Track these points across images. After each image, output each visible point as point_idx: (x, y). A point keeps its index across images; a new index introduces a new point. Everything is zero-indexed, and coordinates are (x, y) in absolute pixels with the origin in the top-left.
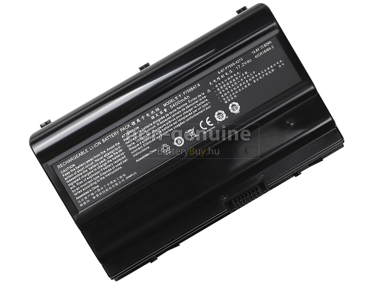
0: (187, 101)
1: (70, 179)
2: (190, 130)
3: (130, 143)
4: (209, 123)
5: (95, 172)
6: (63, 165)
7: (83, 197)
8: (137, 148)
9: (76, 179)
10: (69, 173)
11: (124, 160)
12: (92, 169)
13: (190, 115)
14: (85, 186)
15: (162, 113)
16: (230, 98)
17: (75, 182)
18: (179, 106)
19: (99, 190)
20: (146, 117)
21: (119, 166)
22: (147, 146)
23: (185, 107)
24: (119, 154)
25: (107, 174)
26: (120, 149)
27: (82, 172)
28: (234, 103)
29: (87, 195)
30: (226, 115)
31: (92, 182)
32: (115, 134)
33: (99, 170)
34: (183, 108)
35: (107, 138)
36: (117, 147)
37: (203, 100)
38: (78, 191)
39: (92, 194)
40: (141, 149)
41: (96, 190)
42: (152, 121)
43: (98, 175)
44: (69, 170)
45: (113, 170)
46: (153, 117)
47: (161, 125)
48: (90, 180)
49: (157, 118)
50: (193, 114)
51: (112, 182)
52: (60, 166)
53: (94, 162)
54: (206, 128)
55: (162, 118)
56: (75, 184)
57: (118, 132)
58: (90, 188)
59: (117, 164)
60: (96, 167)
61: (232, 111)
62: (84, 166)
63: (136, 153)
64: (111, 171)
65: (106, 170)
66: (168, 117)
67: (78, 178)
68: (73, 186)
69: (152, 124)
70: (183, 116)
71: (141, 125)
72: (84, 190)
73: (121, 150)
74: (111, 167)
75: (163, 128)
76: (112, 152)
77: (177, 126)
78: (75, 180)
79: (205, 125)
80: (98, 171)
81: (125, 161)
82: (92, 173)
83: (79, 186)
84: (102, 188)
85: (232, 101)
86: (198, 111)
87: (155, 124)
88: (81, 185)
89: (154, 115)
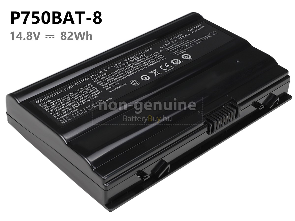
0: (143, 57)
1: (49, 108)
2: (153, 71)
3: (101, 83)
4: (168, 66)
5: (71, 102)
6: (40, 101)
7: (64, 117)
8: (108, 85)
9: (55, 107)
10: (48, 105)
11: (98, 92)
12: (70, 101)
13: (150, 64)
14: (65, 111)
15: (125, 64)
16: (180, 53)
17: (54, 109)
18: (138, 60)
19: (78, 112)
20: (111, 68)
21: (95, 96)
22: (117, 83)
23: (144, 60)
24: (92, 89)
25: (84, 101)
26: (92, 87)
27: (60, 103)
28: (185, 55)
29: (67, 116)
30: (181, 61)
31: (71, 108)
32: (86, 79)
33: (76, 100)
34: (142, 60)
35: (79, 82)
36: (90, 86)
37: (157, 56)
38: (58, 114)
39: (72, 115)
40: (112, 85)
41: (75, 112)
42: (117, 69)
43: (76, 103)
44: (48, 103)
45: (88, 99)
46: (117, 67)
47: (126, 71)
48: (68, 107)
49: (120, 68)
50: (152, 63)
51: (90, 106)
52: (38, 102)
53: (70, 96)
54: (167, 69)
55: (126, 67)
56: (54, 111)
57: (88, 78)
58: (70, 111)
59: (92, 95)
60: (73, 99)
61: (185, 59)
62: (61, 100)
63: (107, 88)
64: (87, 100)
65: (82, 100)
66: (130, 66)
67: (57, 107)
68: (52, 112)
69: (117, 71)
70: (144, 64)
71: (108, 72)
72: (63, 113)
73: (94, 87)
74: (87, 97)
75: (128, 72)
76: (86, 89)
77: (141, 70)
78: (54, 108)
79: (164, 67)
80: (75, 101)
81: (99, 93)
82: (70, 103)
83: (58, 111)
84: (81, 111)
85: (183, 54)
86: (156, 61)
87: (121, 70)
88: (60, 110)
89: (118, 66)
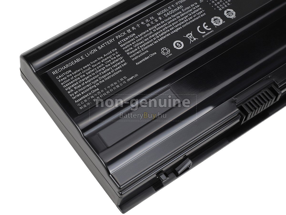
0: (180, 10)
1: (67, 83)
2: (189, 34)
3: (128, 48)
4: (207, 28)
5: (93, 76)
6: (58, 71)
7: (83, 100)
8: (135, 52)
9: (74, 83)
10: (66, 78)
11: (123, 63)
12: (91, 74)
13: (186, 22)
14: (84, 90)
15: (157, 21)
16: (224, 6)
17: (73, 86)
18: (173, 14)
19: (99, 92)
20: (141, 25)
21: (119, 70)
22: (145, 50)
23: (179, 15)
24: (117, 58)
25: (107, 77)
26: (117, 54)
27: (79, 77)
28: (228, 10)
29: (86, 98)
30: (222, 20)
31: (91, 86)
32: (111, 41)
33: (98, 74)
34: (178, 16)
35: (103, 45)
36: (115, 52)
37: (196, 9)
38: (77, 94)
39: (92, 97)
40: (140, 53)
41: (96, 92)
42: (148, 28)
43: (97, 78)
44: (66, 76)
45: (112, 74)
46: (148, 25)
47: (157, 31)
48: (88, 84)
49: (152, 26)
50: (189, 21)
51: (112, 85)
52: (56, 73)
53: (91, 67)
54: (204, 32)
55: (158, 25)
56: (73, 88)
57: (113, 40)
58: (90, 91)
59: (116, 67)
60: (94, 72)
61: (228, 16)
62: (81, 71)
63: (134, 57)
64: (110, 75)
65: (105, 74)
66: (164, 24)
67: (75, 82)
68: (70, 90)
69: (148, 31)
70: (179, 23)
71: (138, 32)
72: (82, 93)
73: (119, 55)
74: (110, 71)
75: (160, 34)
76: (110, 57)
77: (175, 31)
78: (72, 84)
79: (202, 29)
80: (96, 75)
81: (125, 64)
82: (90, 78)
83: (77, 90)
84: (102, 91)
85: (226, 9)
86: (193, 18)
87: (152, 30)
88: (79, 89)
89: (149, 23)
